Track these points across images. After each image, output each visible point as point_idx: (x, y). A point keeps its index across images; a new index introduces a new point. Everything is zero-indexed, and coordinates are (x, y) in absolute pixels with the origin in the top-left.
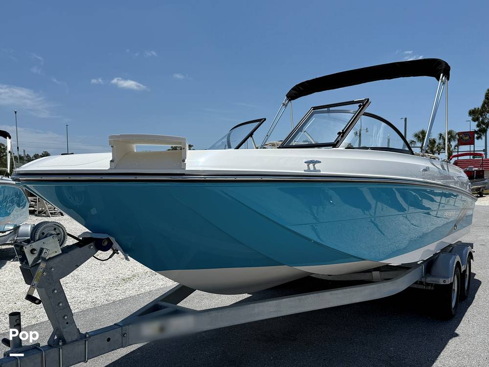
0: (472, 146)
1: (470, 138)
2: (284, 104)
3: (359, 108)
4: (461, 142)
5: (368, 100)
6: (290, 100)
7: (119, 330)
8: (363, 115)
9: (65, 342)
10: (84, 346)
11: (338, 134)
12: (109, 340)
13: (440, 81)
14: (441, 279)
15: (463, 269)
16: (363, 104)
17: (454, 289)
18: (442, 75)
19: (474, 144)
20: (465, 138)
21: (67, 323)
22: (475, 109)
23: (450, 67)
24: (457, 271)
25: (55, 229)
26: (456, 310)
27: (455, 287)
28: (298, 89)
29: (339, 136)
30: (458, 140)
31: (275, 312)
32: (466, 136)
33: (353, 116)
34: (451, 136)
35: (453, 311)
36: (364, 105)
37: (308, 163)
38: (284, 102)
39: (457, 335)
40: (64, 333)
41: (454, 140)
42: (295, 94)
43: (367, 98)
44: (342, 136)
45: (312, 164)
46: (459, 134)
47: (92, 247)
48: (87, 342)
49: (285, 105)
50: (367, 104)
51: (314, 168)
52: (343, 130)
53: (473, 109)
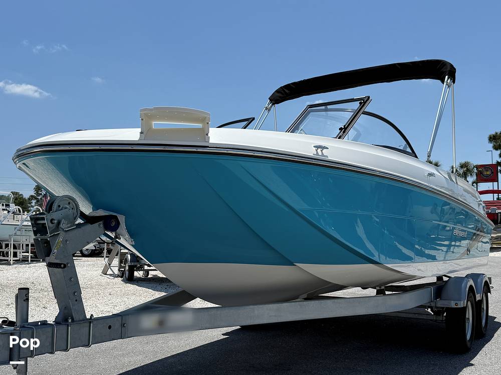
0: (495, 183)
1: (492, 173)
2: (266, 108)
3: (360, 106)
4: (481, 178)
5: (369, 97)
6: (273, 104)
7: (120, 318)
8: (363, 113)
9: (73, 320)
10: (88, 328)
11: (340, 129)
12: (110, 327)
13: (445, 83)
14: (452, 301)
15: (478, 297)
16: (364, 101)
17: (469, 319)
18: (447, 77)
19: (498, 181)
20: (485, 173)
21: (76, 301)
22: (496, 133)
23: (455, 69)
24: (471, 297)
25: (69, 203)
26: (471, 343)
27: (469, 314)
28: (282, 92)
29: (340, 132)
30: (476, 175)
31: (275, 316)
32: (487, 171)
33: (353, 115)
34: (468, 170)
35: (469, 344)
36: (365, 103)
37: (318, 147)
38: (267, 105)
39: (472, 365)
40: (73, 311)
41: (471, 175)
42: (280, 97)
43: (368, 95)
44: (344, 132)
45: (320, 149)
46: (477, 167)
47: (102, 226)
48: (92, 324)
49: (268, 109)
50: (368, 102)
51: (322, 153)
52: (344, 126)
53: (494, 133)
